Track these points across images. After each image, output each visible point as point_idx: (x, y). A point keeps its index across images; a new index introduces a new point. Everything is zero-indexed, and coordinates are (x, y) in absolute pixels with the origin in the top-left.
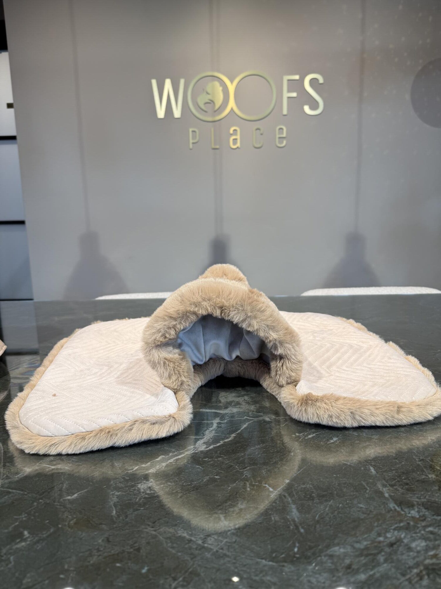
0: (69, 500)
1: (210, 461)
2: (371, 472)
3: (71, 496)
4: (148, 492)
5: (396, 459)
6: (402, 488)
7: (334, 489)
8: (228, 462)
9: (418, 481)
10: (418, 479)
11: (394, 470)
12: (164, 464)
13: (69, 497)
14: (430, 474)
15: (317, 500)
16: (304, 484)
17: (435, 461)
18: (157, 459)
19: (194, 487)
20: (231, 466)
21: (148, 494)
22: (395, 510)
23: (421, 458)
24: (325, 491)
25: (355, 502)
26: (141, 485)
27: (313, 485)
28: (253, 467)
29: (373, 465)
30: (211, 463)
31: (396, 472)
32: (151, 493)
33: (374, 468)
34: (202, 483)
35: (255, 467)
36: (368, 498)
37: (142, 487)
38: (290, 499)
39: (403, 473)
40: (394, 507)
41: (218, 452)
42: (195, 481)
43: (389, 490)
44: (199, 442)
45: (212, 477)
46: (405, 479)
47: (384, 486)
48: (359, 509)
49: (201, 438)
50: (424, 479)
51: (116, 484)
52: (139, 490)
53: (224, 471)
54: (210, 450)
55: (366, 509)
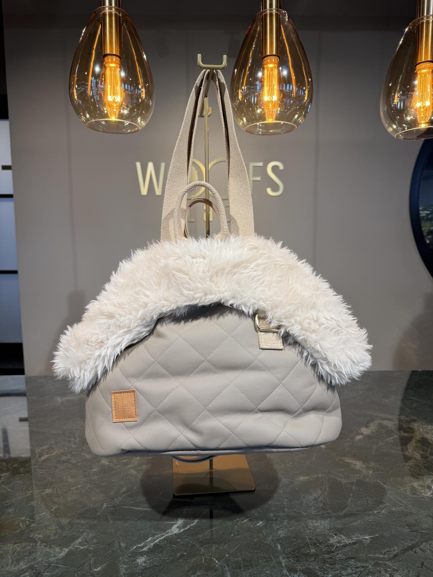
0: (96, 571)
1: (181, 542)
2: (278, 548)
3: (97, 569)
4: (143, 565)
5: (295, 538)
6: (293, 560)
7: (254, 561)
8: (192, 541)
9: (304, 554)
10: (304, 553)
11: (292, 546)
12: (152, 544)
13: (96, 570)
14: (312, 549)
15: (243, 569)
16: (237, 558)
17: (318, 539)
18: (148, 540)
19: (171, 561)
20: (194, 545)
21: (143, 566)
22: (286, 574)
23: (310, 537)
24: (248, 563)
25: (265, 570)
26: (139, 560)
27: (242, 558)
28: (207, 545)
29: (281, 543)
30: (182, 542)
31: (293, 548)
32: (145, 566)
33: (280, 545)
34: (176, 558)
35: (209, 545)
36: (273, 567)
37: (140, 561)
38: (227, 568)
39: (297, 548)
40: (286, 573)
41: (186, 534)
42: (172, 557)
43: (285, 561)
44: (174, 526)
45: (182, 553)
46: (296, 553)
47: (284, 558)
48: (266, 575)
49: (176, 524)
50: (308, 553)
51: (123, 560)
52: (138, 563)
53: (189, 548)
54: (181, 533)
55: (270, 574)
